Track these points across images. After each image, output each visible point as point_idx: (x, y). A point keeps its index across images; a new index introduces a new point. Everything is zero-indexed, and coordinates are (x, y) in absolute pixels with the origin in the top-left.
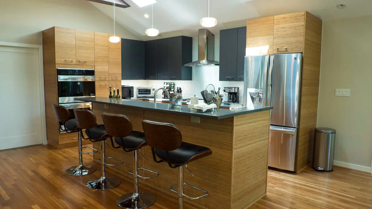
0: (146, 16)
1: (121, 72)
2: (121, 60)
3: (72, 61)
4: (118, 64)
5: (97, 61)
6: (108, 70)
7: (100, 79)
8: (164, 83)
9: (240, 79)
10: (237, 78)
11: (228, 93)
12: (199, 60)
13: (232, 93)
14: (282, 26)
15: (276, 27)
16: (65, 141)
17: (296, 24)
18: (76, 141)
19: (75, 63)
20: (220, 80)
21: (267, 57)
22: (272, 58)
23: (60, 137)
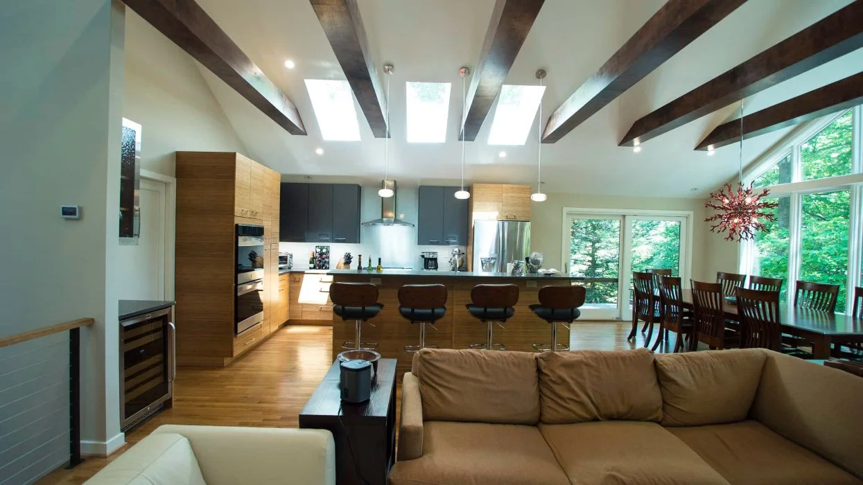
1: (279, 231)
3: (247, 211)
5: (264, 213)
6: (271, 227)
7: (266, 242)
8: (316, 247)
9: (448, 244)
10: (443, 242)
11: (425, 259)
12: (382, 217)
13: (432, 259)
14: (510, 194)
15: (504, 195)
16: (238, 351)
17: (523, 195)
18: (246, 347)
19: (249, 215)
20: (419, 244)
21: (501, 223)
22: (506, 224)
23: (234, 344)
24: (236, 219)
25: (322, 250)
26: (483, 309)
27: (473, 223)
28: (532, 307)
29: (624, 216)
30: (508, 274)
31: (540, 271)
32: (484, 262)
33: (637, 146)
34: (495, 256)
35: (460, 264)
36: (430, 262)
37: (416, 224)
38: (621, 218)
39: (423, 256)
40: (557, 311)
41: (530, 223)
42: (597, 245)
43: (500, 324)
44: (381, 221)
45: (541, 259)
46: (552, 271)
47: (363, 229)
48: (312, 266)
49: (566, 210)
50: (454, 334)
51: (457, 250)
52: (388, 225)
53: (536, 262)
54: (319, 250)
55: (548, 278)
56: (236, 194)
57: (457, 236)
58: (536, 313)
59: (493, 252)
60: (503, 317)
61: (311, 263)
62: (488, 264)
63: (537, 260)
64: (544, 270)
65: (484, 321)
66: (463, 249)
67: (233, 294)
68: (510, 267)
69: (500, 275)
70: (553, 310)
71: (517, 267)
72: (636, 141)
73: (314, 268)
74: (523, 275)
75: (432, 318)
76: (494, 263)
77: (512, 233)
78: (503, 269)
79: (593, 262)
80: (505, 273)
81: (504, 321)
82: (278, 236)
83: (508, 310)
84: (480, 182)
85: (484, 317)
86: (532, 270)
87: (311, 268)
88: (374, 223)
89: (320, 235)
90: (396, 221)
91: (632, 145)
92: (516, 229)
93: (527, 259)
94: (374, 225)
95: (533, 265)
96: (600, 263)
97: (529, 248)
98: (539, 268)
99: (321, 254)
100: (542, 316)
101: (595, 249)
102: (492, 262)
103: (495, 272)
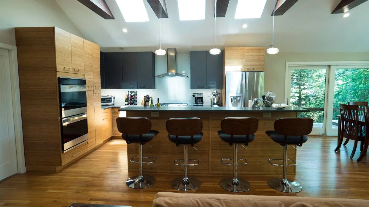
0: (125, 30)
1: (100, 82)
2: (100, 70)
3: (69, 69)
4: (98, 74)
5: (86, 70)
6: (92, 80)
7: (88, 89)
8: (129, 91)
9: (209, 88)
10: (206, 86)
11: (195, 97)
12: (168, 72)
13: (200, 98)
14: (250, 54)
15: (246, 54)
16: (65, 161)
17: (259, 54)
18: (74, 158)
19: (71, 71)
20: (191, 88)
21: (244, 73)
22: (247, 73)
23: (62, 158)
24: (58, 73)
25: (132, 93)
26: (230, 136)
27: (225, 74)
28: (268, 133)
29: (329, 66)
30: (250, 108)
31: (274, 105)
32: (233, 99)
33: (347, 12)
34: (240, 95)
35: (218, 100)
36: (198, 100)
37: (190, 76)
38: (327, 68)
39: (194, 96)
40: (288, 137)
41: (264, 72)
42: (302, 87)
43: (243, 146)
44: (167, 74)
45: (274, 97)
46: (283, 105)
47: (157, 79)
48: (127, 103)
49: (288, 63)
50: (210, 151)
51: (215, 91)
52: (172, 77)
53: (270, 99)
54: (130, 94)
55: (280, 111)
56: (57, 56)
57: (215, 83)
58: (272, 138)
59: (239, 92)
60: (246, 141)
61: (126, 101)
62: (235, 100)
63: (271, 98)
64: (277, 105)
65: (231, 144)
66: (219, 91)
67: (60, 124)
68: (251, 103)
69: (244, 109)
70: (286, 137)
71: (256, 103)
72: (346, 9)
73: (128, 104)
74: (261, 109)
75: (192, 142)
76: (240, 99)
77: (251, 79)
78: (245, 104)
79: (300, 97)
80: (247, 107)
81: (247, 145)
82: (100, 85)
83: (250, 136)
84: (230, 46)
85: (231, 141)
86: (268, 105)
87: (126, 105)
88: (163, 76)
89: (130, 84)
90: (177, 74)
91: (342, 12)
92: (254, 77)
93: (263, 97)
94: (163, 77)
95: (268, 101)
96: (304, 97)
97: (263, 89)
98: (272, 103)
99: (132, 96)
100: (276, 140)
101: (301, 90)
102: (238, 99)
103: (240, 106)
